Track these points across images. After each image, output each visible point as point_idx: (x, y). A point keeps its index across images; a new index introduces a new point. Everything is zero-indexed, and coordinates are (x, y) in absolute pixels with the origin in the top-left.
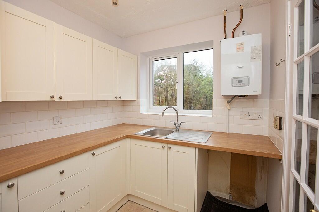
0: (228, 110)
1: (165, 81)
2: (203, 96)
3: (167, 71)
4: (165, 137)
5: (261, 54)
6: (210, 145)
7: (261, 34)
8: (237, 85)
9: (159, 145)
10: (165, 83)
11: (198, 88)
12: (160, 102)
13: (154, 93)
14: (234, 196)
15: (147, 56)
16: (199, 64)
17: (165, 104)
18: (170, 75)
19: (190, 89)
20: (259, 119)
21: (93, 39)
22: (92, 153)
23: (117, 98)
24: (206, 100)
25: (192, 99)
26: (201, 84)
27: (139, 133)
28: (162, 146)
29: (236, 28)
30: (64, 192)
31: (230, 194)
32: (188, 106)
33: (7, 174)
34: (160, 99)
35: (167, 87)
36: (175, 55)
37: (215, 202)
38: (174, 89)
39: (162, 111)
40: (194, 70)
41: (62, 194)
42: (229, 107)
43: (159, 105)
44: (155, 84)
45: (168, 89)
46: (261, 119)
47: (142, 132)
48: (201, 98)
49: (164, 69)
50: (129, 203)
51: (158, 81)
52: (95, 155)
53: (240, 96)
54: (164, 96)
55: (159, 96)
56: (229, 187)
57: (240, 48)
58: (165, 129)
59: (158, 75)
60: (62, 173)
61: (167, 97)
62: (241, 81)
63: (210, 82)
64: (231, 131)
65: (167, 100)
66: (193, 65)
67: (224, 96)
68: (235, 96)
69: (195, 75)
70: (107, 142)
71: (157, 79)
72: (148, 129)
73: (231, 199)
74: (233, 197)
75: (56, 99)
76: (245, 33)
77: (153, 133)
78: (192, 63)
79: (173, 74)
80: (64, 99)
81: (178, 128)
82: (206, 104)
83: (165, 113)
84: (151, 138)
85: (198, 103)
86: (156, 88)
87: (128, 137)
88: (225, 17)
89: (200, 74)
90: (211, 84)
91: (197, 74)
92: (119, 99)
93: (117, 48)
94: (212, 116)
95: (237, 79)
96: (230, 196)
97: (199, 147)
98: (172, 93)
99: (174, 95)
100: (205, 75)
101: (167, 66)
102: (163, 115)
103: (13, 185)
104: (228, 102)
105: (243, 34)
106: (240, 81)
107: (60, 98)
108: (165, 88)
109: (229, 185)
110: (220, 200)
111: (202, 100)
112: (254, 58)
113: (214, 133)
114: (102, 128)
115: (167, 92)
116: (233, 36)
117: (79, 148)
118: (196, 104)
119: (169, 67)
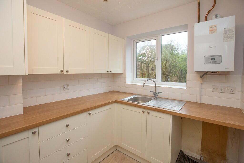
0: (200, 84)
1: (146, 58)
2: (179, 70)
3: (149, 50)
4: (145, 103)
5: (234, 34)
6: (183, 113)
7: (234, 16)
8: (209, 63)
9: (140, 110)
10: (147, 59)
11: (175, 64)
12: (142, 74)
13: (138, 67)
14: (206, 158)
15: (132, 39)
16: (175, 44)
17: (146, 76)
18: (151, 53)
19: (168, 64)
20: (230, 92)
21: (90, 28)
22: (89, 113)
23: (108, 72)
24: (182, 73)
25: (169, 73)
26: (177, 60)
27: (125, 99)
28: (143, 111)
29: (209, 12)
30: (69, 140)
31: (201, 156)
32: (165, 78)
33: (32, 124)
34: (142, 72)
35: (148, 63)
36: (154, 37)
37: (187, 160)
38: (154, 64)
39: (144, 82)
40: (171, 48)
41: (68, 141)
42: (201, 81)
43: (142, 77)
44: (138, 60)
45: (149, 64)
46: (233, 93)
47: (127, 99)
48: (177, 72)
49: (146, 48)
50: (116, 152)
51: (141, 58)
52: (92, 114)
53: (212, 72)
54: (146, 70)
55: (142, 70)
56: (201, 150)
57: (213, 30)
58: (145, 97)
59: (141, 53)
60: (67, 126)
61: (148, 70)
62: (214, 59)
63: (185, 58)
64: (203, 102)
65: (148, 73)
66: (171, 44)
67: (197, 72)
68: (207, 72)
69: (171, 53)
70: (99, 105)
71: (140, 57)
72: (132, 96)
73: (202, 160)
74: (204, 158)
75: (65, 73)
76: (218, 16)
77: (135, 100)
78: (169, 43)
79: (153, 52)
80: (69, 73)
81: (156, 96)
82: (181, 77)
83: (146, 83)
84: (133, 104)
85: (175, 76)
86: (140, 64)
87: (116, 102)
88: (199, 4)
89: (176, 52)
90: (186, 60)
91: (174, 52)
92: (110, 73)
93: (108, 34)
94: (185, 88)
95: (209, 57)
96: (201, 157)
97: (174, 114)
98: (153, 67)
99: (154, 70)
100: (181, 53)
101: (148, 46)
102: (144, 86)
103: (35, 132)
104: (201, 77)
105: (216, 17)
106: (212, 59)
107: (67, 72)
108: (146, 63)
109: (201, 147)
110: (192, 159)
111: (178, 73)
112: (227, 38)
113: (187, 102)
114: (97, 94)
115: (148, 67)
116: (206, 20)
117: (79, 108)
118: (172, 77)
119: (150, 47)
